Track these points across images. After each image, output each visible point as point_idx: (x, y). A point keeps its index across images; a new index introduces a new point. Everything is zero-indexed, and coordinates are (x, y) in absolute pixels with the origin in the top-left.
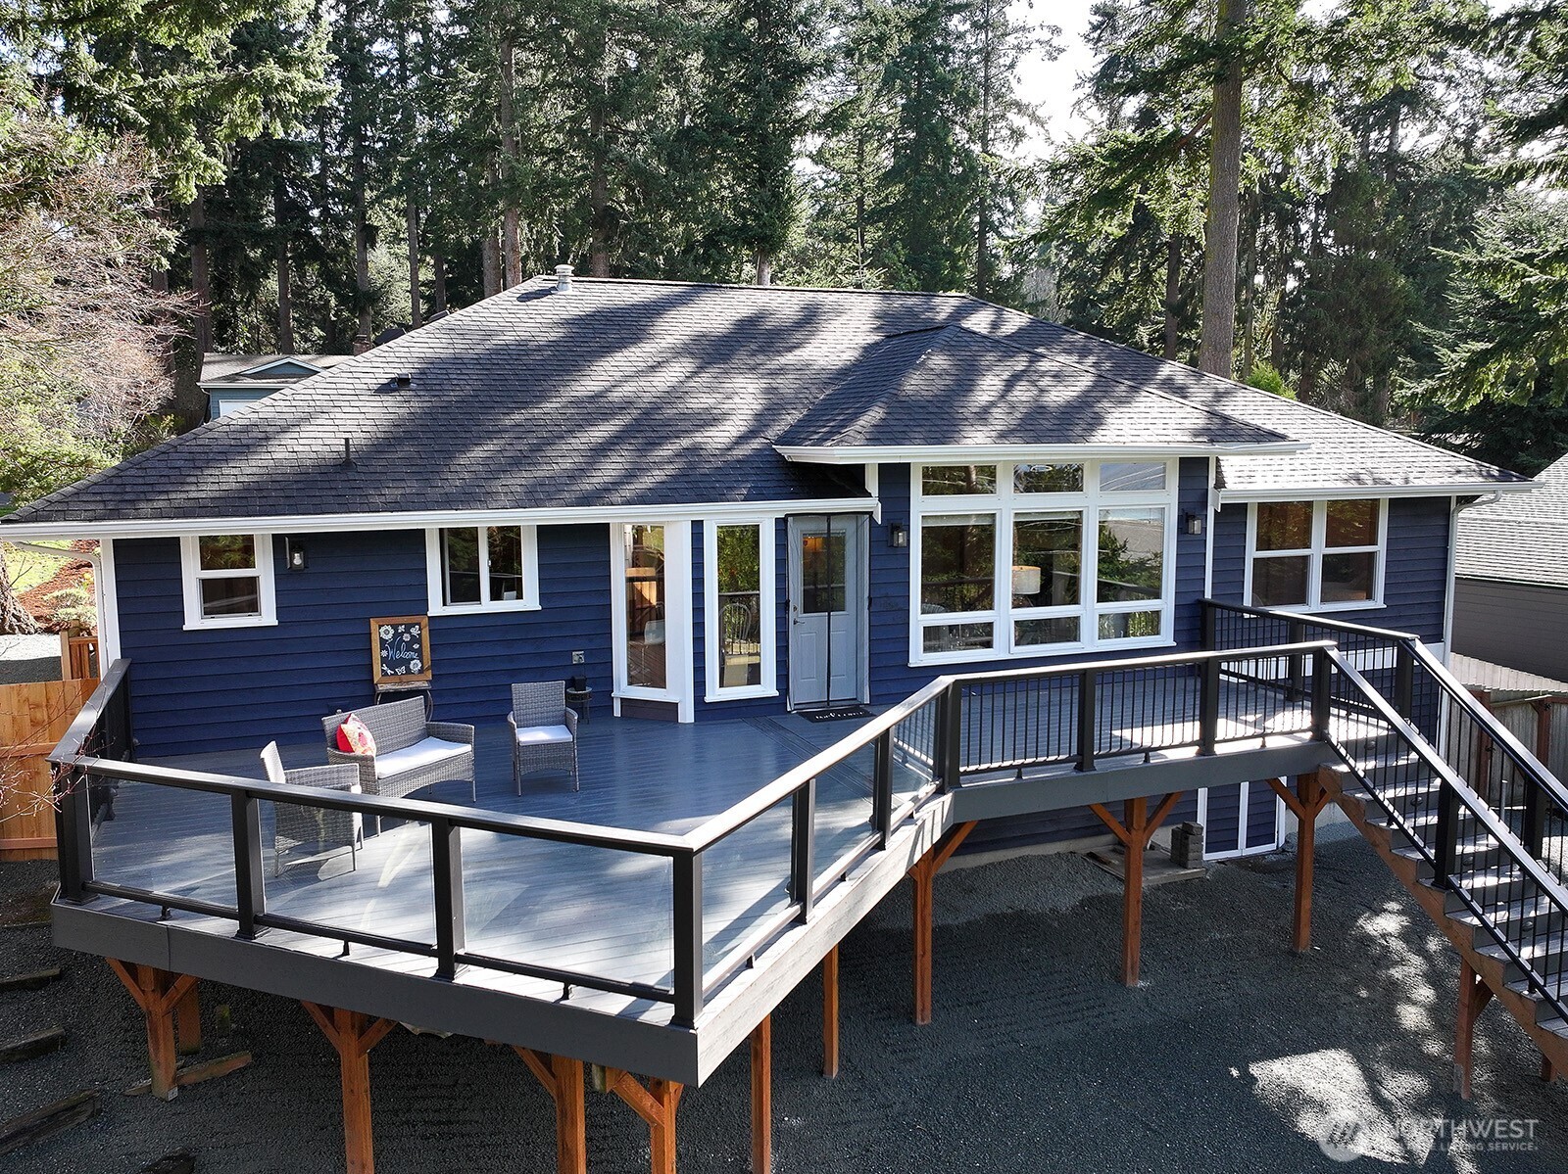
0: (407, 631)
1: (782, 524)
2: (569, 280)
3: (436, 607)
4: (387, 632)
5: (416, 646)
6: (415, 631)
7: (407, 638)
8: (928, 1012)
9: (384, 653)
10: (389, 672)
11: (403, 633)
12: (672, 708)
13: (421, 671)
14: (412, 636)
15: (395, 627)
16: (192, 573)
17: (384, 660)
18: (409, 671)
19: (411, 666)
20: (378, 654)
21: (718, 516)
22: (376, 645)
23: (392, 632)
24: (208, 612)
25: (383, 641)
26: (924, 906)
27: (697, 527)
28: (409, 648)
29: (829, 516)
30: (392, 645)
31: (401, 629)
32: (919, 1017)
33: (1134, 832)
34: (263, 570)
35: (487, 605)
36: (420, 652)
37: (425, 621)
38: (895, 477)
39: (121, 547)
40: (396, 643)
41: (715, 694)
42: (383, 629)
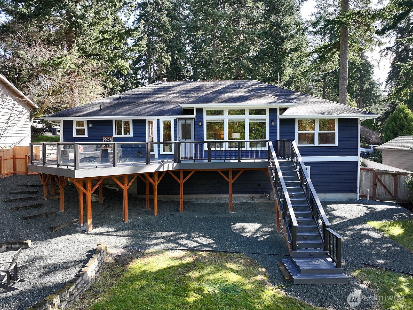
1: (175, 121)
2: (165, 81)
3: (114, 135)
4: (105, 139)
5: (110, 142)
6: (110, 139)
8: (183, 210)
10: (105, 146)
12: (154, 155)
15: (107, 138)
16: (75, 128)
19: (109, 146)
21: (163, 118)
22: (103, 141)
24: (77, 134)
25: (105, 141)
26: (181, 189)
27: (158, 121)
29: (185, 119)
31: (108, 139)
32: (181, 211)
33: (230, 180)
34: (86, 128)
35: (123, 135)
37: (112, 137)
38: (200, 111)
39: (64, 121)
40: (107, 141)
41: (162, 153)
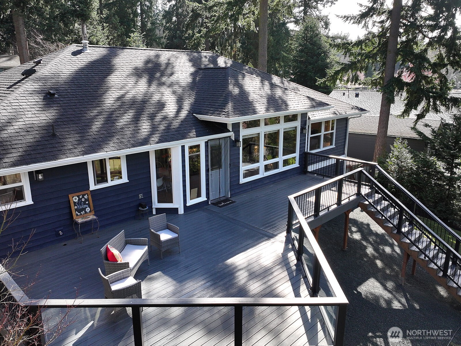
0: (83, 197)
1: (207, 143)
2: (87, 46)
3: (93, 187)
4: (76, 199)
5: (87, 202)
6: (86, 197)
7: (83, 200)
9: (76, 207)
10: (79, 214)
11: (81, 198)
12: (176, 210)
13: (90, 212)
14: (85, 199)
15: (78, 196)
17: (76, 210)
18: (86, 212)
19: (86, 210)
20: (74, 208)
22: (72, 205)
23: (77, 198)
25: (75, 203)
27: (183, 147)
28: (85, 204)
29: (219, 139)
30: (78, 203)
31: (81, 197)
34: (25, 182)
35: (110, 183)
36: (89, 205)
37: (89, 192)
40: (80, 203)
41: (190, 203)
42: (74, 198)
